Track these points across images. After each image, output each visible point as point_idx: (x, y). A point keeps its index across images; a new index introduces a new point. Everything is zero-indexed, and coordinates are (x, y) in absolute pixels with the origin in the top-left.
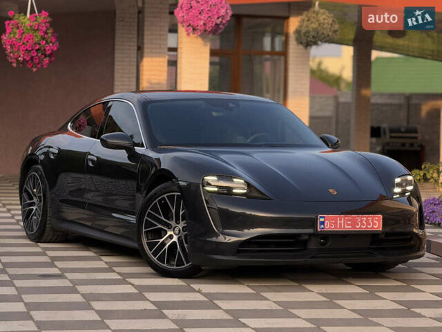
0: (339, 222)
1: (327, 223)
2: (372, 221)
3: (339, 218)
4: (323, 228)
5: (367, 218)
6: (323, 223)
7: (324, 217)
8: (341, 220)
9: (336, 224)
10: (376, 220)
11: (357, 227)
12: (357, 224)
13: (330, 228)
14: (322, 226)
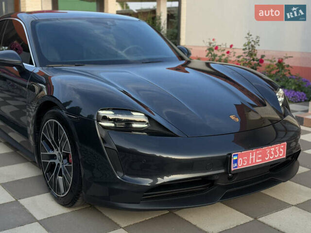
0: (251, 157)
1: (240, 160)
2: (279, 150)
3: (251, 154)
4: (236, 167)
7: (237, 155)
9: (248, 160)
10: (282, 148)
11: (266, 159)
12: (267, 156)
13: (243, 165)
14: (236, 165)
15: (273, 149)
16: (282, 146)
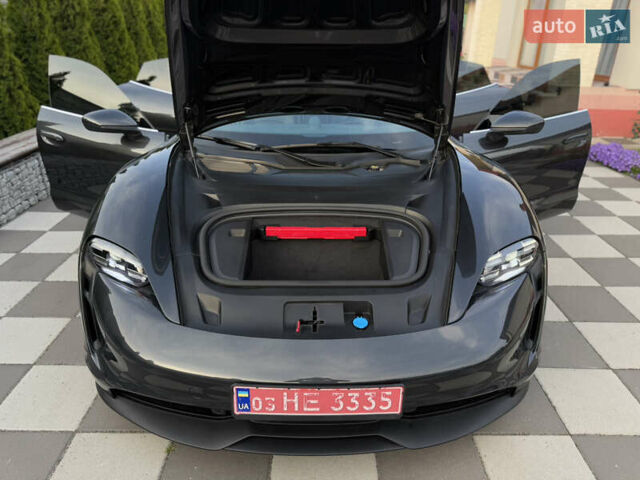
0: (285, 400)
1: (257, 402)
2: (377, 399)
3: (285, 394)
4: (246, 410)
5: (362, 394)
6: (246, 400)
7: (248, 390)
8: (291, 396)
9: (279, 404)
10: (386, 396)
11: (336, 409)
12: (338, 405)
13: (263, 410)
14: (246, 406)
15: (356, 395)
16: (387, 393)
